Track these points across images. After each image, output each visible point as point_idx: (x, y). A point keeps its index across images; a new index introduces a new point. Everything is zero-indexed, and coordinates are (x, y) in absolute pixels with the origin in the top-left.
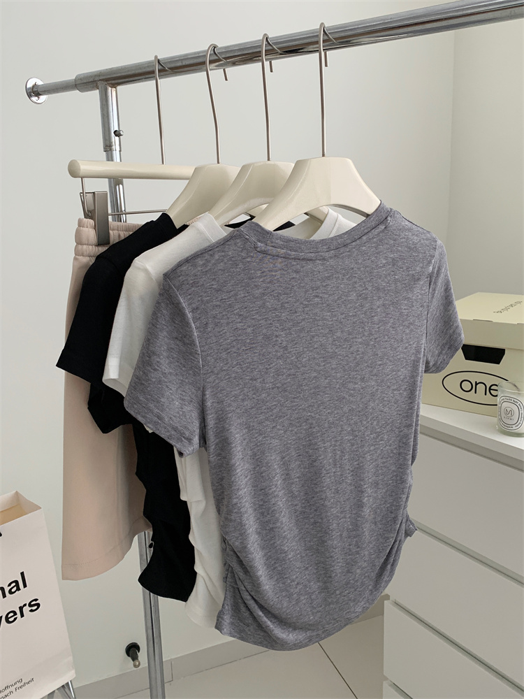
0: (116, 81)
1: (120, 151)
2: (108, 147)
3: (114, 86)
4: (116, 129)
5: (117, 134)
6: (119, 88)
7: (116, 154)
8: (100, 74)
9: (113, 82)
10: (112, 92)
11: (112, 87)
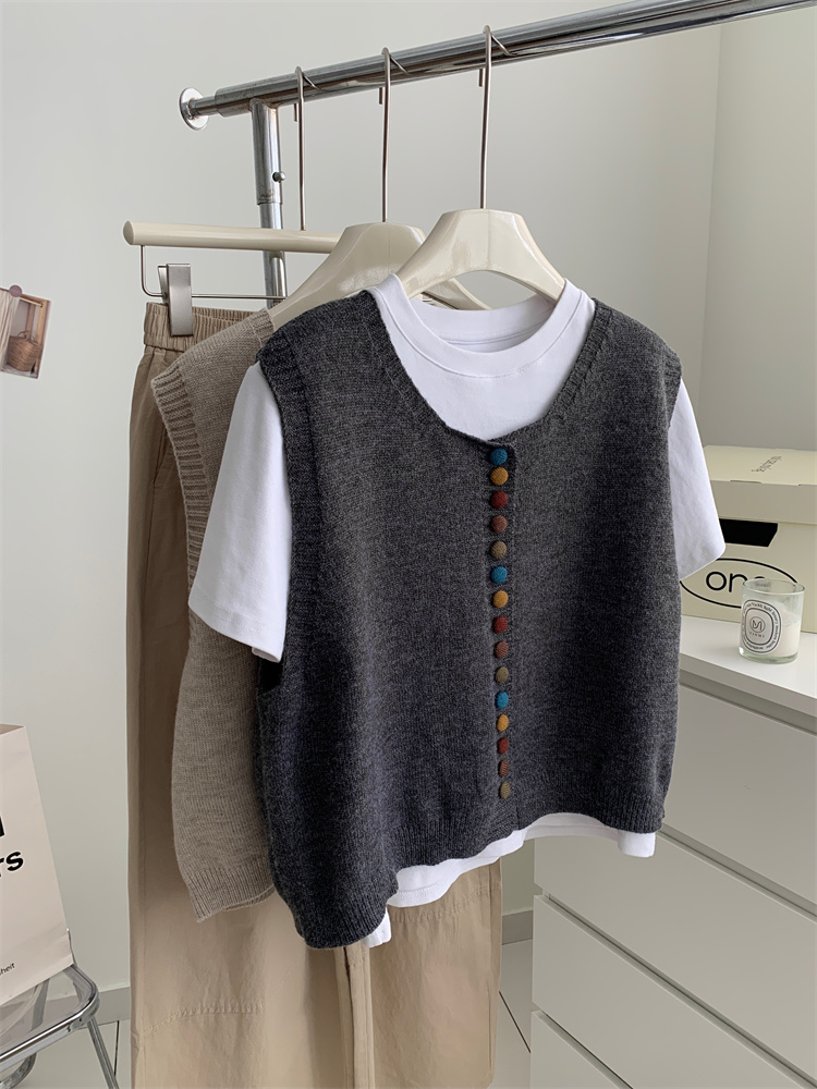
0: (279, 99)
1: (281, 204)
2: (264, 199)
3: (274, 105)
4: (276, 170)
5: (277, 178)
6: (281, 108)
7: (275, 208)
8: (253, 89)
9: (274, 99)
10: (271, 115)
11: (271, 107)
